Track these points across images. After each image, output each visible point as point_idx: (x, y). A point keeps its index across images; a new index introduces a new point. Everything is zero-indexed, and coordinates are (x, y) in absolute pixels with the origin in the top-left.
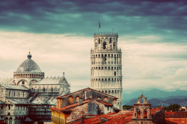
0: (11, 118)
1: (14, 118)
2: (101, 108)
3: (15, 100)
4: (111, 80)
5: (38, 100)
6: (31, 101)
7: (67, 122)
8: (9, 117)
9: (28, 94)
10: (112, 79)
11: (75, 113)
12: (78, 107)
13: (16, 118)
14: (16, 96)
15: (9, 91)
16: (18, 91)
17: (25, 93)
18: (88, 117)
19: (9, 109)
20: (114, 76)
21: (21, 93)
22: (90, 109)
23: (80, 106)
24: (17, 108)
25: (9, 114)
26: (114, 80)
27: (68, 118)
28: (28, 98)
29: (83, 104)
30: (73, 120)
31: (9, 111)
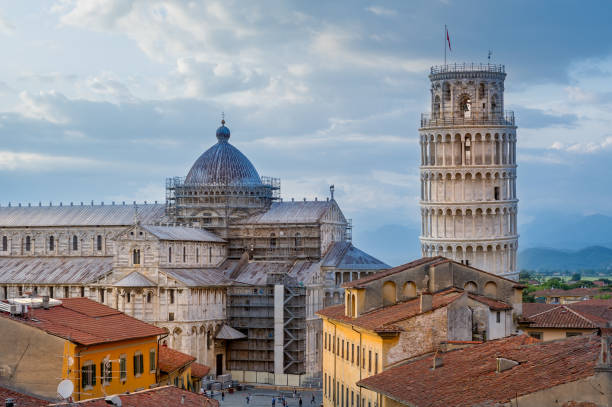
0: (178, 331)
1: (186, 329)
2: (479, 315)
3: (188, 272)
4: (484, 213)
5: (254, 274)
6: (234, 275)
7: (391, 361)
8: (171, 327)
9: (224, 252)
10: (489, 210)
11: (413, 334)
12: (419, 319)
13: (193, 330)
14: (189, 263)
15: (168, 246)
16: (196, 246)
17: (216, 251)
18: (450, 347)
19: (172, 302)
20: (494, 200)
21: (202, 249)
22: (452, 323)
23: (426, 317)
24: (196, 296)
25: (171, 318)
26: (493, 212)
27: (392, 350)
28: (223, 266)
29: (433, 310)
30: (406, 356)
31: (172, 309)
